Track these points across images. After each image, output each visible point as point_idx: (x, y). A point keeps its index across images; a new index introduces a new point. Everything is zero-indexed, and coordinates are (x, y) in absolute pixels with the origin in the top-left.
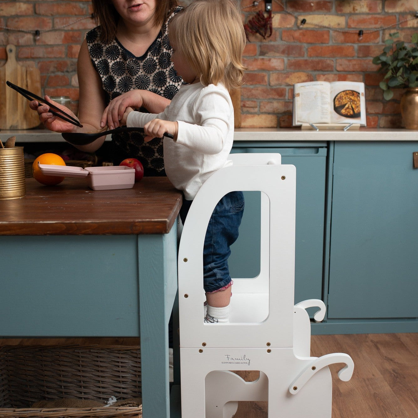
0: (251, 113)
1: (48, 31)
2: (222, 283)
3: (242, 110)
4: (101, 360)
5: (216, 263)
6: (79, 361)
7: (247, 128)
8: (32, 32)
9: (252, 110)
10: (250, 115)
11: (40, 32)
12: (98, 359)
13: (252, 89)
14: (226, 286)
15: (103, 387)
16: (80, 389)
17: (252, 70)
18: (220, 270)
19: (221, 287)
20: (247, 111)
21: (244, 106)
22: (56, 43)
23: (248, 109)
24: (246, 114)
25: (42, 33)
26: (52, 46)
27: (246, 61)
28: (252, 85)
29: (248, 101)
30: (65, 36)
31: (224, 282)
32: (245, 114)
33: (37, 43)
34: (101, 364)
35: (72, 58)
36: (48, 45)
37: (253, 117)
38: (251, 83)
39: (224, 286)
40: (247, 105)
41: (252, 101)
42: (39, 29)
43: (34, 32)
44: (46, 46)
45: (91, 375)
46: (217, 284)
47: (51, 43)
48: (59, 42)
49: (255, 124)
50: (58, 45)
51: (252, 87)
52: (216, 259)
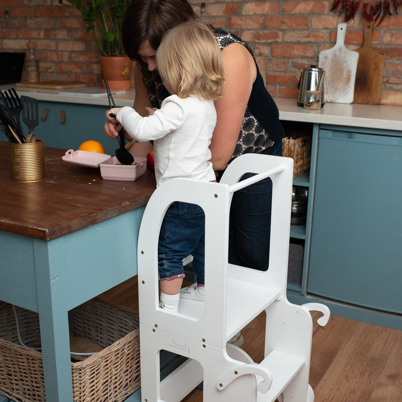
0: (394, 90)
1: (213, 3)
2: (168, 274)
3: (385, 86)
4: (112, 315)
5: (167, 255)
6: (98, 311)
7: (389, 105)
8: (199, 4)
9: (395, 87)
10: (392, 92)
11: (206, 5)
12: (110, 314)
13: (398, 65)
14: (172, 277)
15: (112, 337)
16: (97, 333)
17: (400, 44)
18: (169, 262)
19: (167, 277)
20: (391, 87)
21: (388, 82)
22: (219, 15)
23: (392, 85)
24: (389, 91)
25: (207, 5)
26: (215, 17)
27: (394, 34)
28: (398, 60)
29: (392, 77)
30: (226, 8)
31: (170, 273)
32: (387, 91)
33: (203, 15)
34: (111, 318)
35: (231, 28)
36: (212, 16)
37: (396, 94)
38: (397, 58)
39: (169, 277)
40: (391, 81)
41: (397, 77)
42: (205, 2)
43: (201, 5)
44: (210, 17)
45: (105, 325)
46: (164, 273)
47: (214, 14)
48: (221, 13)
49: (397, 102)
50: (220, 17)
51: (398, 62)
52: (168, 252)
